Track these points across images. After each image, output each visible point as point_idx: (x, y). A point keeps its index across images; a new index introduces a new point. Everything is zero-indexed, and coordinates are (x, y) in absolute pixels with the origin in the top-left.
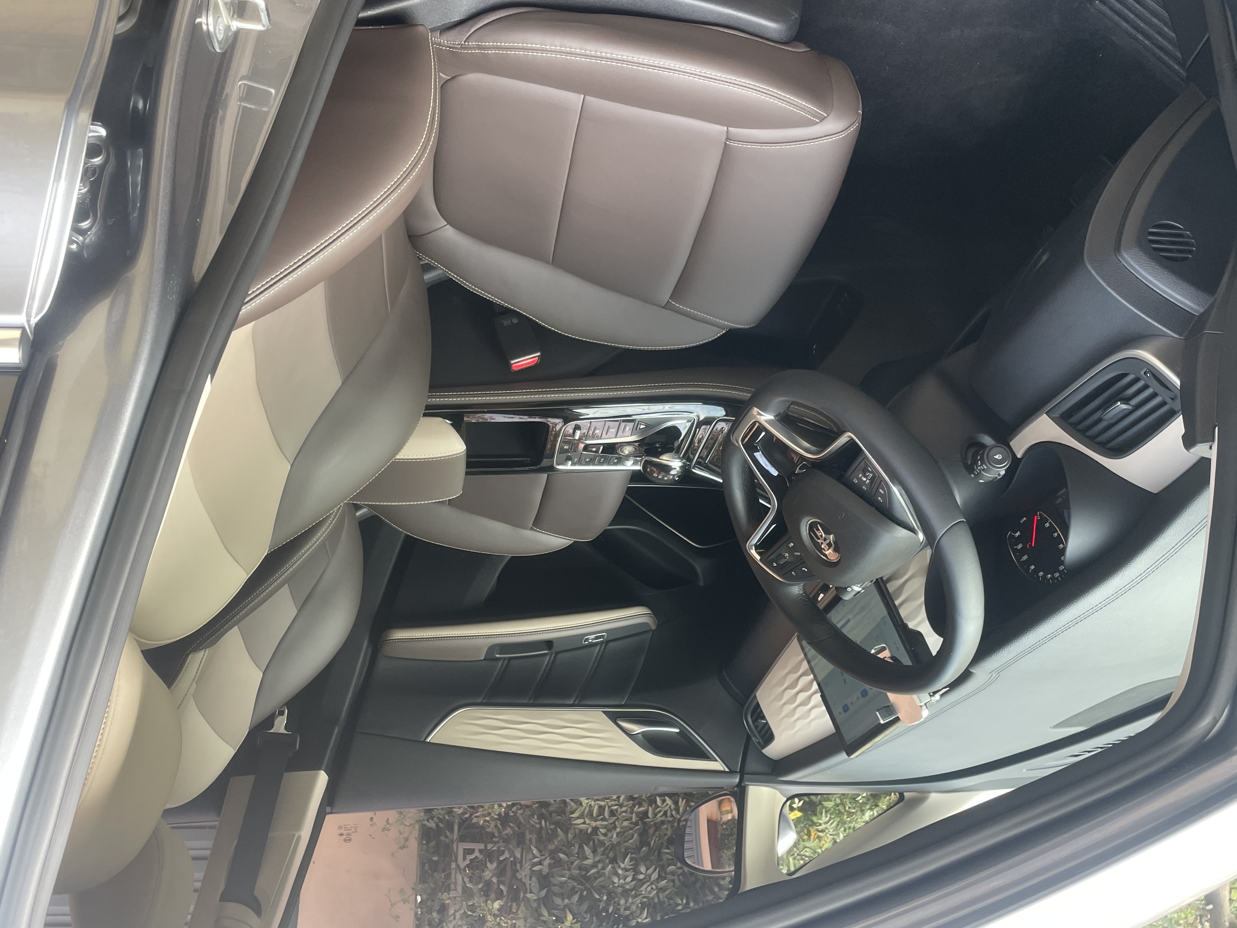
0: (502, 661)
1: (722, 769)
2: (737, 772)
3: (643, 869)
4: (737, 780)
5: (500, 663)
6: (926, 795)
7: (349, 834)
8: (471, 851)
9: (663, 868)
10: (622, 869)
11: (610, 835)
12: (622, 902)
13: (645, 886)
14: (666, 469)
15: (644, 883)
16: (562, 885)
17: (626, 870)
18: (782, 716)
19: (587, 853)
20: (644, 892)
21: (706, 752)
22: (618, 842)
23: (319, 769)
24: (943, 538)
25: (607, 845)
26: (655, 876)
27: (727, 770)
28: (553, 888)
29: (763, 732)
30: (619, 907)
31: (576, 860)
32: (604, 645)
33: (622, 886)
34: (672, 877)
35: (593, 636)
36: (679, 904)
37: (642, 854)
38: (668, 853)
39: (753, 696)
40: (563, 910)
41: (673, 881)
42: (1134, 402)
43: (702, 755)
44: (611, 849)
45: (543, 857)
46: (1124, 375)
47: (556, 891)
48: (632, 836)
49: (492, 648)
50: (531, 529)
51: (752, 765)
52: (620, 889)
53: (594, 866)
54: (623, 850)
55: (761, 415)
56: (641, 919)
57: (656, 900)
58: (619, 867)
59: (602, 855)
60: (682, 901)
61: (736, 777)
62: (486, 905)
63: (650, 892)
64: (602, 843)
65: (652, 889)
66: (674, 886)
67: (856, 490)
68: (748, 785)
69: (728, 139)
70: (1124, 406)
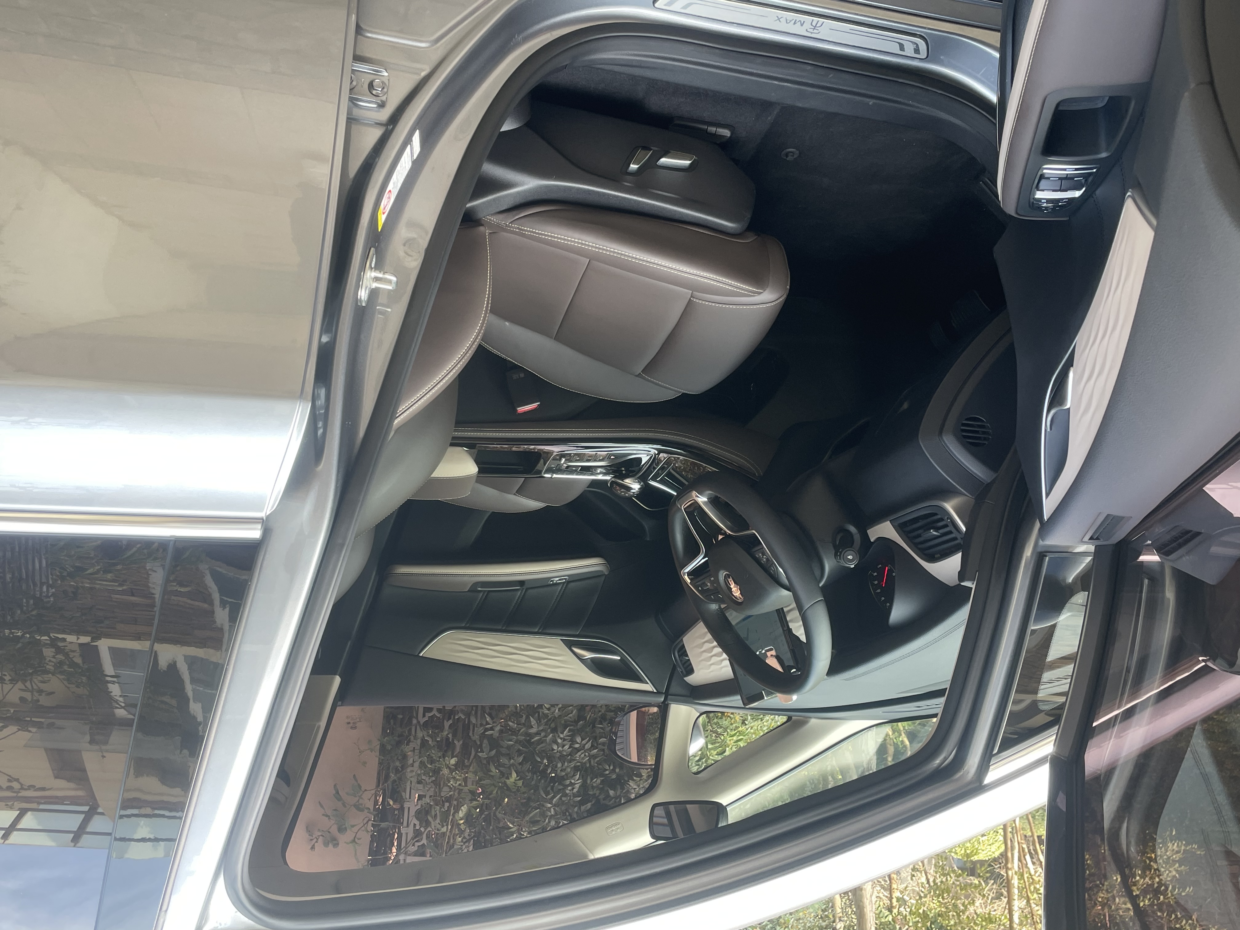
0: (482, 593)
1: (651, 690)
2: (663, 693)
3: (579, 740)
4: (662, 699)
5: (481, 595)
6: (808, 719)
7: (354, 723)
8: (430, 710)
9: (595, 739)
10: (561, 739)
11: (553, 709)
12: (559, 765)
13: (579, 753)
14: (629, 489)
15: (579, 751)
16: (509, 747)
17: (564, 740)
18: (700, 659)
19: (532, 724)
20: (578, 759)
21: (640, 676)
22: (560, 716)
23: (335, 674)
24: (807, 610)
25: (550, 717)
26: (588, 746)
27: (655, 691)
28: (501, 749)
29: (685, 666)
30: (556, 769)
31: (522, 728)
32: (565, 585)
33: (560, 752)
34: (603, 747)
35: (558, 579)
36: (607, 770)
37: (579, 727)
38: (601, 728)
39: (680, 639)
40: (509, 768)
41: (603, 750)
42: (942, 531)
43: (637, 678)
44: (553, 720)
45: (495, 724)
46: (936, 514)
47: (503, 752)
48: (572, 713)
49: (476, 584)
50: (515, 494)
51: (674, 689)
52: (558, 754)
53: (538, 733)
54: (563, 722)
55: (698, 497)
56: (574, 780)
57: (588, 765)
58: (559, 736)
59: (545, 725)
60: (609, 767)
61: (661, 697)
62: (444, 761)
63: (583, 759)
64: (546, 716)
65: (585, 755)
66: (603, 754)
67: (758, 561)
68: (671, 704)
69: (692, 296)
70: (935, 533)
